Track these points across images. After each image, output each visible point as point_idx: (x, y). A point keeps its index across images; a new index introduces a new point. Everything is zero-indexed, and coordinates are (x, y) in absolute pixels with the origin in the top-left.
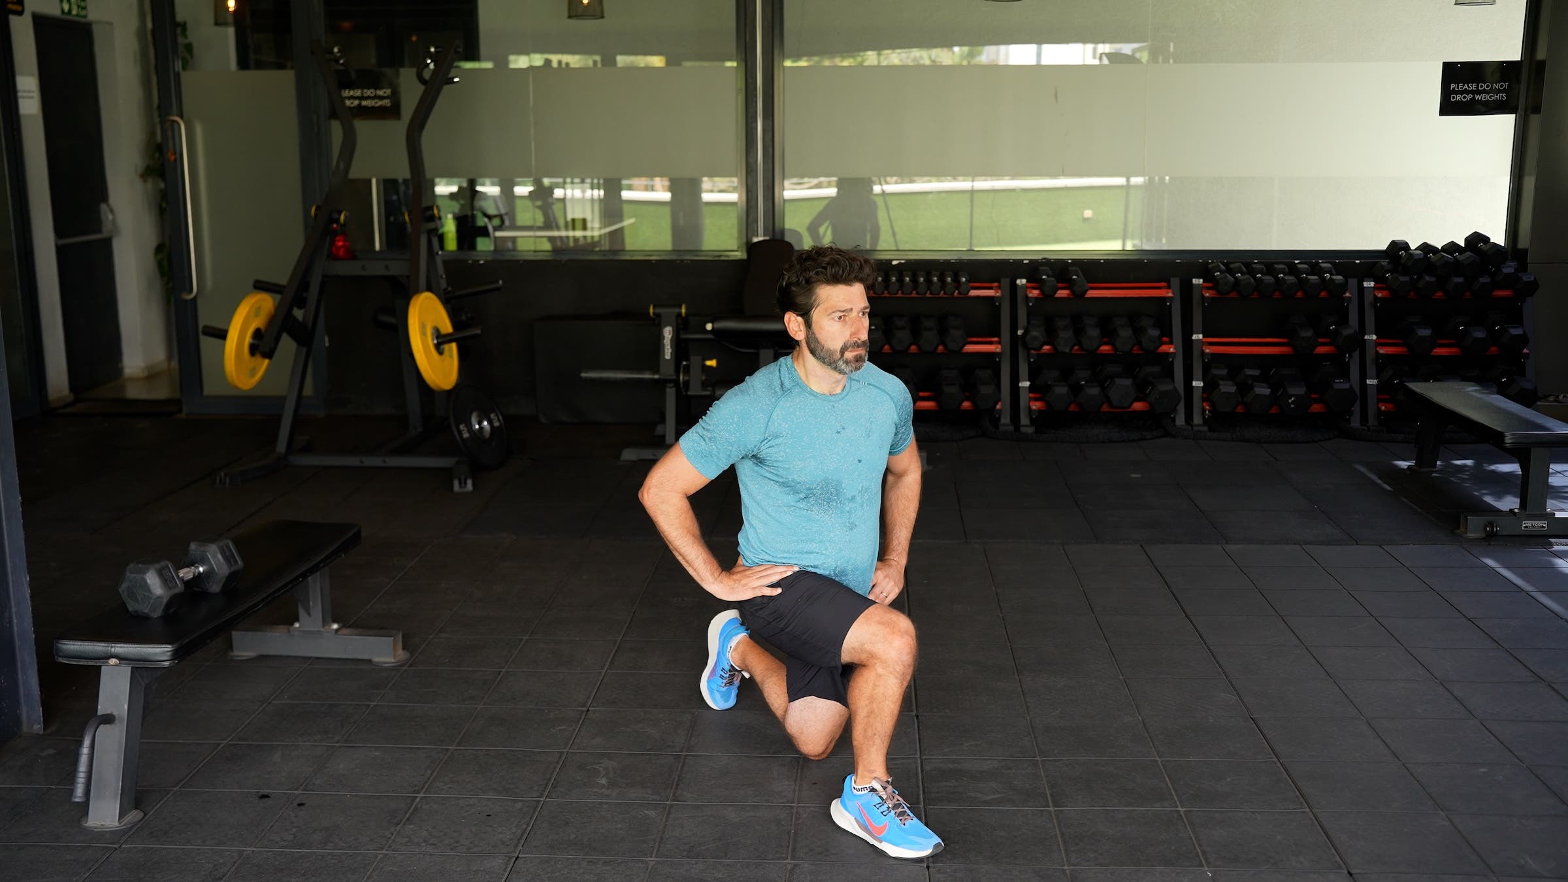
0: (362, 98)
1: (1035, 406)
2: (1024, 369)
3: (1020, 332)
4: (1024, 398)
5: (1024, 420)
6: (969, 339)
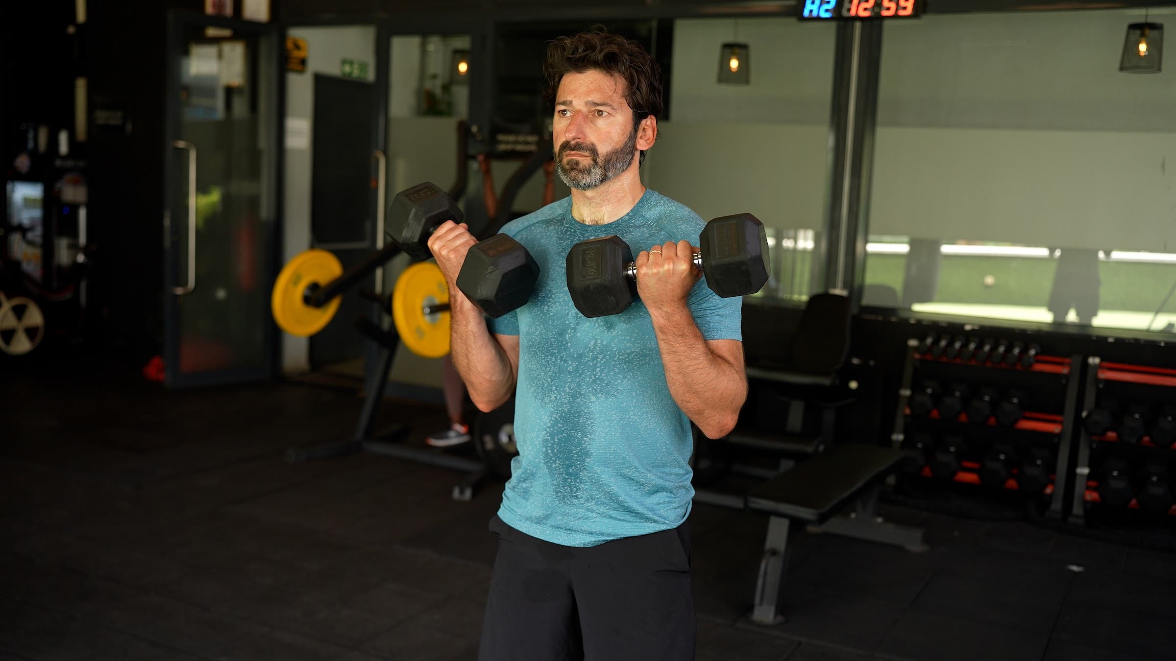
0: (516, 143)
1: (1091, 496)
2: (1084, 454)
3: (1084, 414)
4: (1080, 486)
5: (1077, 509)
6: (1027, 414)
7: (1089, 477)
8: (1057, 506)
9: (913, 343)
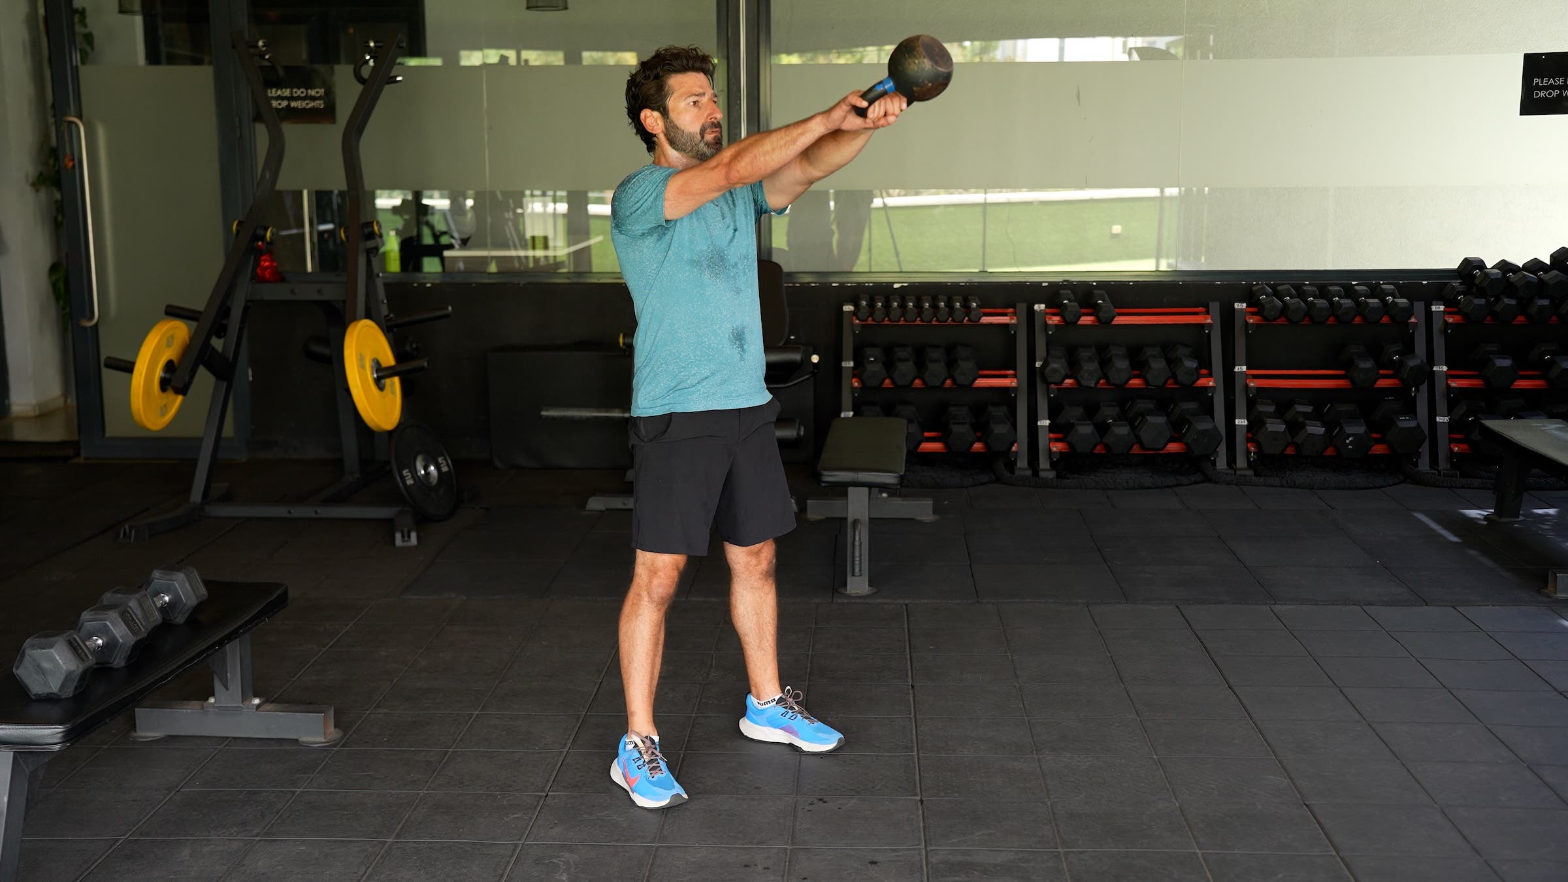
0: (291, 98)
1: (1056, 447)
2: (1043, 406)
3: (1038, 364)
4: (1043, 439)
5: (1044, 464)
6: (981, 372)
7: (1051, 428)
8: (1022, 463)
9: (848, 308)
